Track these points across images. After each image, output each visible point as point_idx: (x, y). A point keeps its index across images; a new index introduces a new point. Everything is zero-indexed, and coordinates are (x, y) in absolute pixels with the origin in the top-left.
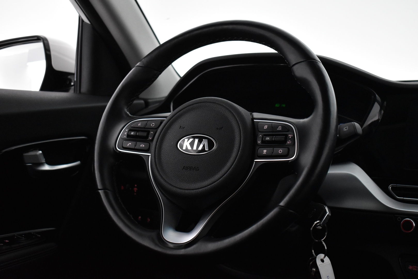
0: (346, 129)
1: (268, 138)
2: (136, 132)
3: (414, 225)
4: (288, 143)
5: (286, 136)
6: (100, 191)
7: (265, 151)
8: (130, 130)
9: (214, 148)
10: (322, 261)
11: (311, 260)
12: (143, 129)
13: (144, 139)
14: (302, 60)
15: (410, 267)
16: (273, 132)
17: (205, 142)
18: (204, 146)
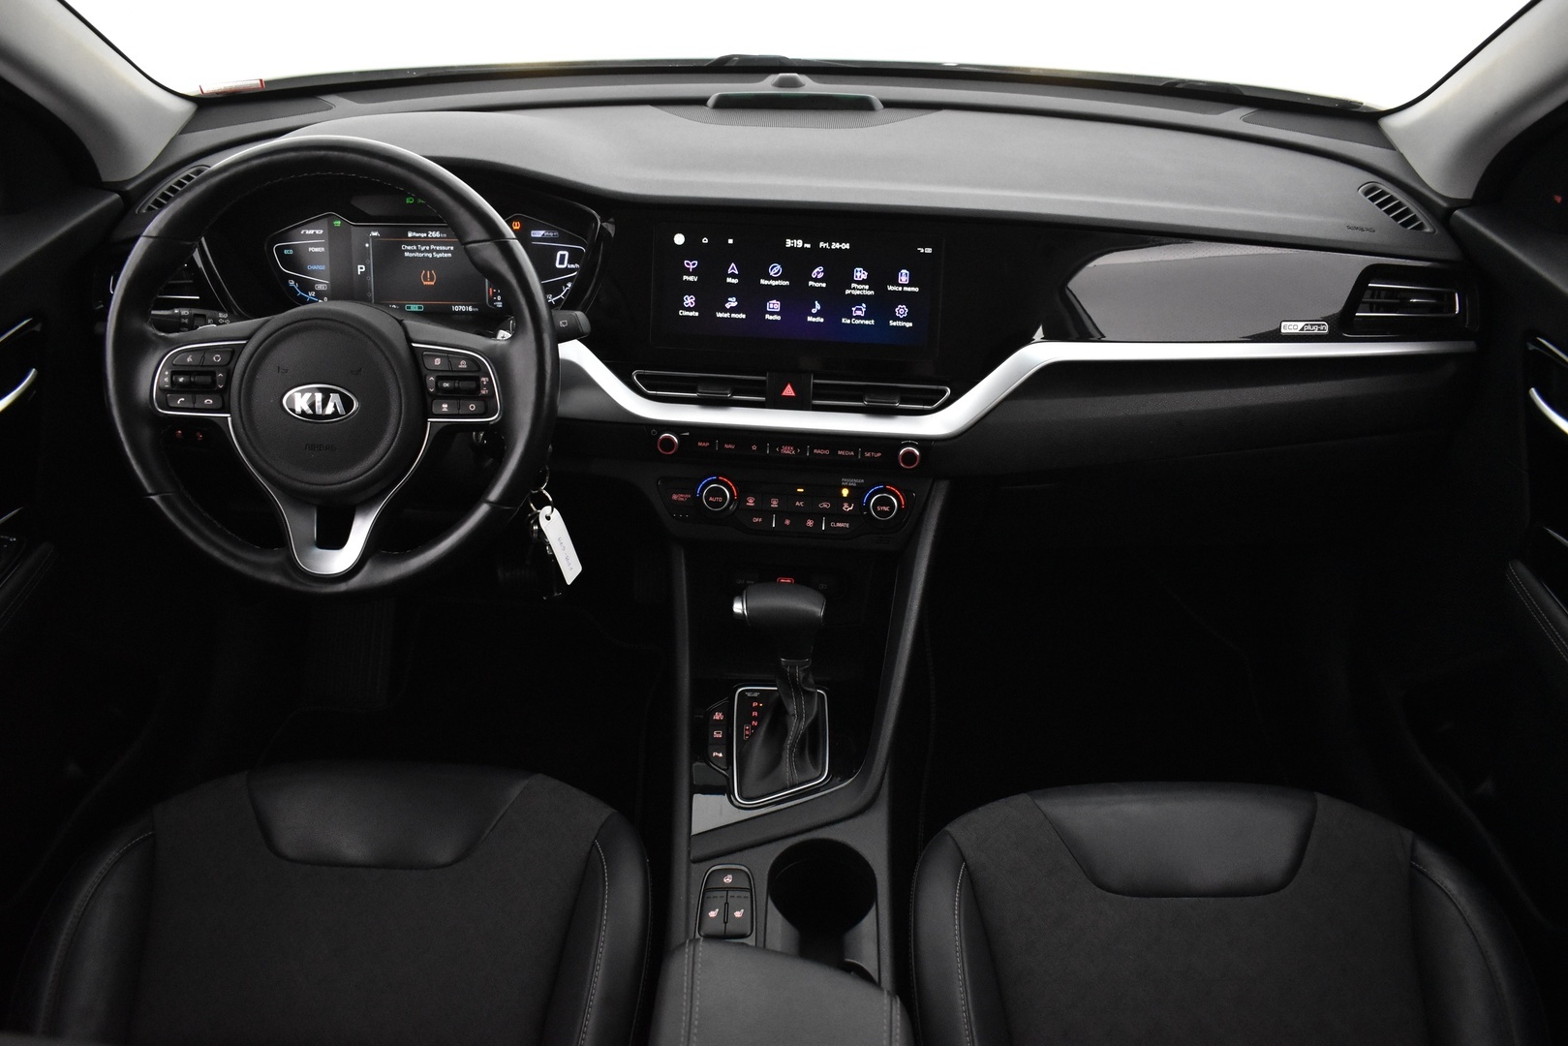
0: (564, 323)
1: (446, 385)
2: (187, 377)
3: (676, 440)
4: (484, 392)
5: (477, 379)
6: (153, 497)
7: (445, 406)
8: (174, 373)
9: (356, 405)
10: (548, 518)
11: (531, 518)
12: (200, 369)
13: (209, 389)
14: (482, 238)
15: (675, 497)
16: (453, 371)
17: (334, 398)
18: (335, 406)
